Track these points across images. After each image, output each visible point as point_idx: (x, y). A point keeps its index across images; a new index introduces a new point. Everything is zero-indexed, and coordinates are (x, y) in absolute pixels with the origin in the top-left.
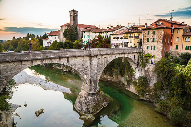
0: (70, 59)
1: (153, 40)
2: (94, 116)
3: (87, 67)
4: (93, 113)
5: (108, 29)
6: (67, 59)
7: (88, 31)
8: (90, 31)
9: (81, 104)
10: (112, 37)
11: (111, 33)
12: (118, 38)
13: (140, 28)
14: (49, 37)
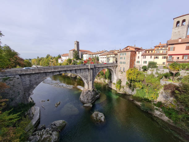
0: (77, 70)
1: (124, 59)
2: (92, 104)
3: (87, 75)
4: (91, 102)
5: (97, 52)
6: (75, 71)
7: (86, 54)
8: (87, 54)
9: (84, 97)
10: (100, 57)
11: (99, 55)
12: (103, 58)
13: (116, 52)
14: (62, 57)
